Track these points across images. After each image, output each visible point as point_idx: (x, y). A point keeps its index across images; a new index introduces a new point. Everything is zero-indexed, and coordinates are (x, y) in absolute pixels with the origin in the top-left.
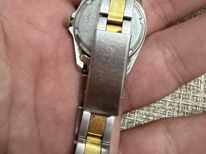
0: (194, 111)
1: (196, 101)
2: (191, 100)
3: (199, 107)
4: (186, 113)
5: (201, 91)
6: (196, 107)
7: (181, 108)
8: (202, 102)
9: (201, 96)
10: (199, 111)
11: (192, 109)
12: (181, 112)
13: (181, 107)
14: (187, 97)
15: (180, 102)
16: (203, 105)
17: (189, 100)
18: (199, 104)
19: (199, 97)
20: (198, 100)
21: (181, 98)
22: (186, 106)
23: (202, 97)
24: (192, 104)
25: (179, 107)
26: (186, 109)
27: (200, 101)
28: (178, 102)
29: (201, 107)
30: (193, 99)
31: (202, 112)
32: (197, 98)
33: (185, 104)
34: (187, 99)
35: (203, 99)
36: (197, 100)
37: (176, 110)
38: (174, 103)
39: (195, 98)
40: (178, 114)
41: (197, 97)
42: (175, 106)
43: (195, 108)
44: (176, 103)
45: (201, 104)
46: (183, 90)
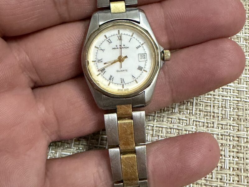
0: (169, 133)
1: (170, 123)
2: (166, 122)
3: (173, 129)
4: (160, 137)
5: (176, 112)
6: (171, 129)
7: (156, 132)
8: (177, 124)
9: (175, 117)
10: (174, 133)
11: (167, 131)
12: (155, 135)
13: (155, 130)
14: (162, 119)
15: (154, 125)
16: (178, 126)
17: (164, 122)
18: (174, 126)
19: (174, 118)
20: (173, 122)
21: (156, 120)
22: (161, 129)
23: (177, 118)
24: (167, 127)
25: (153, 130)
26: (160, 132)
27: (175, 122)
28: (152, 125)
29: (176, 129)
30: (168, 121)
31: (177, 134)
32: (172, 120)
33: (160, 127)
34: (162, 121)
35: (178, 121)
36: (171, 121)
37: (150, 134)
38: (148, 126)
39: (170, 119)
40: (153, 138)
41: (172, 118)
42: (149, 129)
43: (169, 130)
44: (150, 126)
45: (176, 126)
46: (158, 112)
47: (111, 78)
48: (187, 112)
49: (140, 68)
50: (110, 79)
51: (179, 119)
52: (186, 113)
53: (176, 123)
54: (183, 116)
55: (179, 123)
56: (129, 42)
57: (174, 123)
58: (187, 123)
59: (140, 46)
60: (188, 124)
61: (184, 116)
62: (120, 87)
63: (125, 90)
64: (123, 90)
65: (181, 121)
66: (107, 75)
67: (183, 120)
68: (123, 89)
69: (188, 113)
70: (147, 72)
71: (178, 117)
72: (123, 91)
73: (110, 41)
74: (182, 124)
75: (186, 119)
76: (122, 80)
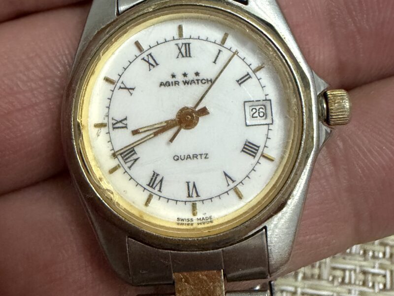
47: (155, 181)
48: (384, 254)
49: (250, 149)
50: (151, 184)
51: (365, 273)
52: (381, 255)
53: (355, 284)
54: (374, 263)
55: (364, 284)
56: (215, 62)
57: (350, 283)
58: (385, 285)
59: (247, 77)
60: (388, 286)
61: (377, 265)
62: (185, 213)
63: (202, 221)
64: (195, 222)
65: (370, 277)
66: (143, 172)
67: (374, 274)
68: (195, 218)
69: (388, 255)
70: (272, 160)
71: (361, 266)
72: (195, 226)
73: (151, 61)
74: (373, 286)
75: (382, 272)
76: (192, 189)
